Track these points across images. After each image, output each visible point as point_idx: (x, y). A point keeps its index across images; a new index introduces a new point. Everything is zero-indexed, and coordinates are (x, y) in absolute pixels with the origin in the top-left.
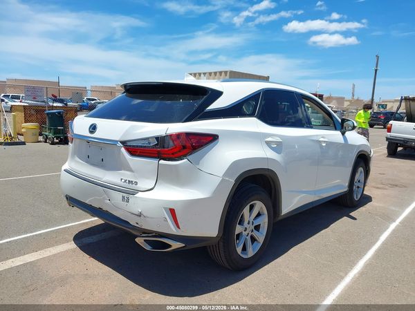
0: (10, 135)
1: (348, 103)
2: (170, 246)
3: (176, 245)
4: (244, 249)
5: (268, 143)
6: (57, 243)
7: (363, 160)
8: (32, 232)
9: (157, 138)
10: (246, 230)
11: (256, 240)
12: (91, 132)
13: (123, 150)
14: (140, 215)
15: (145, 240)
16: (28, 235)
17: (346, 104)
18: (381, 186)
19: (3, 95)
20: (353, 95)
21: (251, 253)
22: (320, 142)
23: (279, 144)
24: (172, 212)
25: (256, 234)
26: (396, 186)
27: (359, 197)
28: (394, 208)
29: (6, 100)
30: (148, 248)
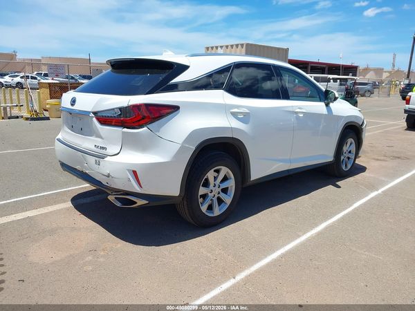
0: (36, 111)
1: (388, 74)
2: (135, 203)
3: (140, 202)
4: (210, 208)
5: (234, 114)
6: (56, 203)
7: (353, 131)
8: (37, 194)
9: (121, 109)
10: (212, 191)
11: (223, 201)
12: (72, 105)
13: (94, 119)
14: (108, 176)
15: (116, 198)
16: (33, 196)
17: (385, 75)
18: (382, 158)
19: (36, 73)
20: (394, 66)
21: (217, 211)
22: (297, 113)
23: (246, 115)
24: (135, 173)
25: (223, 196)
26: (399, 158)
27: (349, 166)
28: (383, 179)
29: (39, 78)
30: (119, 204)
